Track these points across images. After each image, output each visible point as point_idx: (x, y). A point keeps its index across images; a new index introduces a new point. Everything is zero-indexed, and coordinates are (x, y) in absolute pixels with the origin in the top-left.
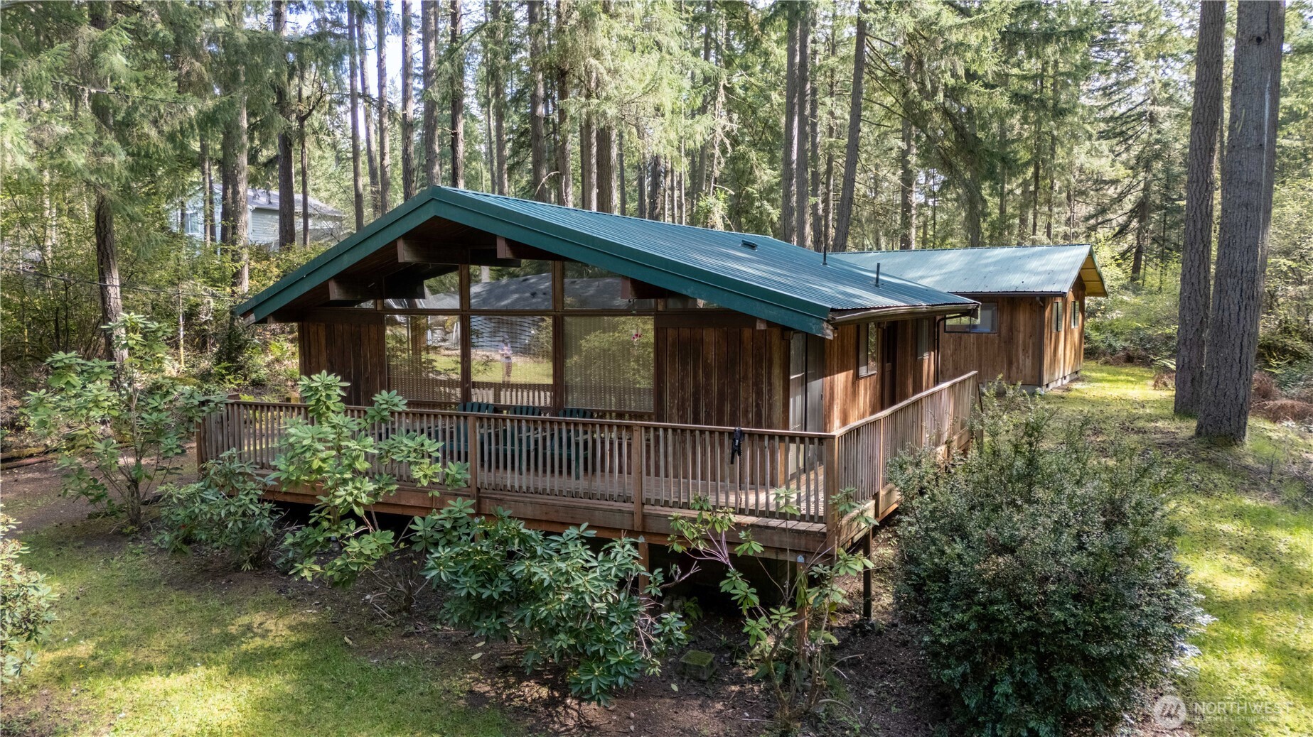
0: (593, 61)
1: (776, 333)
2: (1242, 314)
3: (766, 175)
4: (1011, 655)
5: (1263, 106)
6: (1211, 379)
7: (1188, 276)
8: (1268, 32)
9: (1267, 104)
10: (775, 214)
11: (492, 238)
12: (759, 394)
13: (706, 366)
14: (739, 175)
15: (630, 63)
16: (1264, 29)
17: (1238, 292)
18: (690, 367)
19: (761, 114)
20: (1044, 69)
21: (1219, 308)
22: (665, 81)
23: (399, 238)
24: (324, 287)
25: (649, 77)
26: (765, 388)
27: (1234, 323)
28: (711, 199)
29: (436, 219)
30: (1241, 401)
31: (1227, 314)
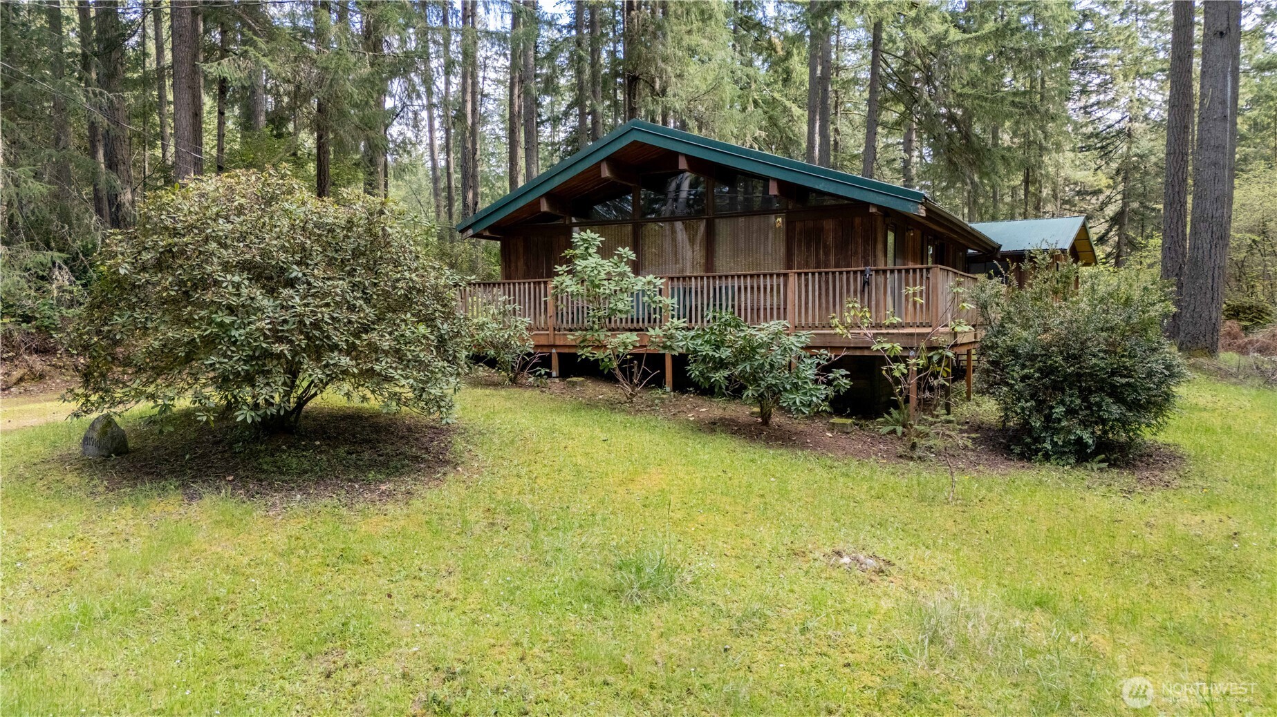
2: (1213, 251)
4: (1063, 391)
5: (1225, 86)
6: (1189, 305)
7: (1168, 231)
8: (1228, 28)
9: (1229, 84)
11: (674, 155)
13: (825, 246)
16: (1225, 25)
17: (1210, 234)
18: (813, 249)
20: (1032, 87)
21: (1194, 247)
23: (602, 161)
24: (536, 203)
27: (1207, 258)
29: (635, 142)
30: (1214, 321)
31: (1201, 252)
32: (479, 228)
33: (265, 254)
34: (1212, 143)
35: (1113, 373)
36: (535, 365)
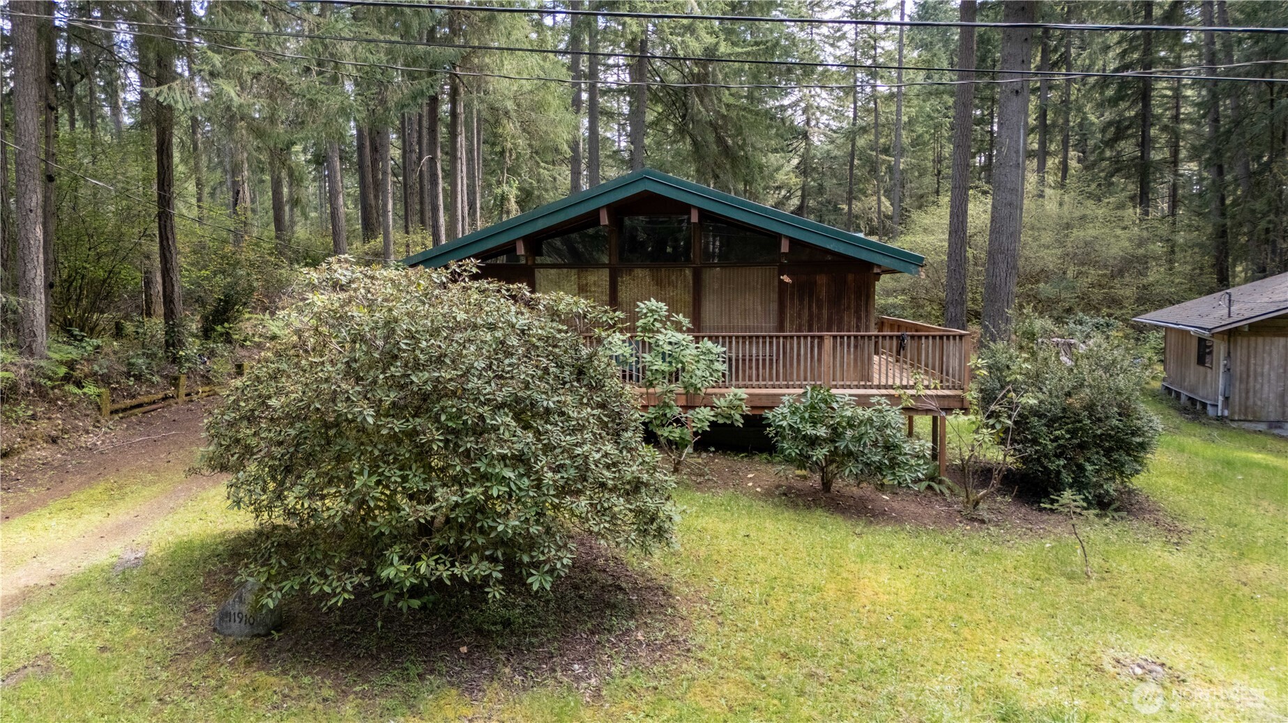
5: (1019, 138)
8: (1023, 88)
9: (1022, 136)
13: (819, 300)
16: (1020, 85)
17: (1006, 264)
18: (806, 302)
21: (993, 275)
26: (863, 315)
29: (646, 191)
31: (998, 279)
34: (1009, 186)
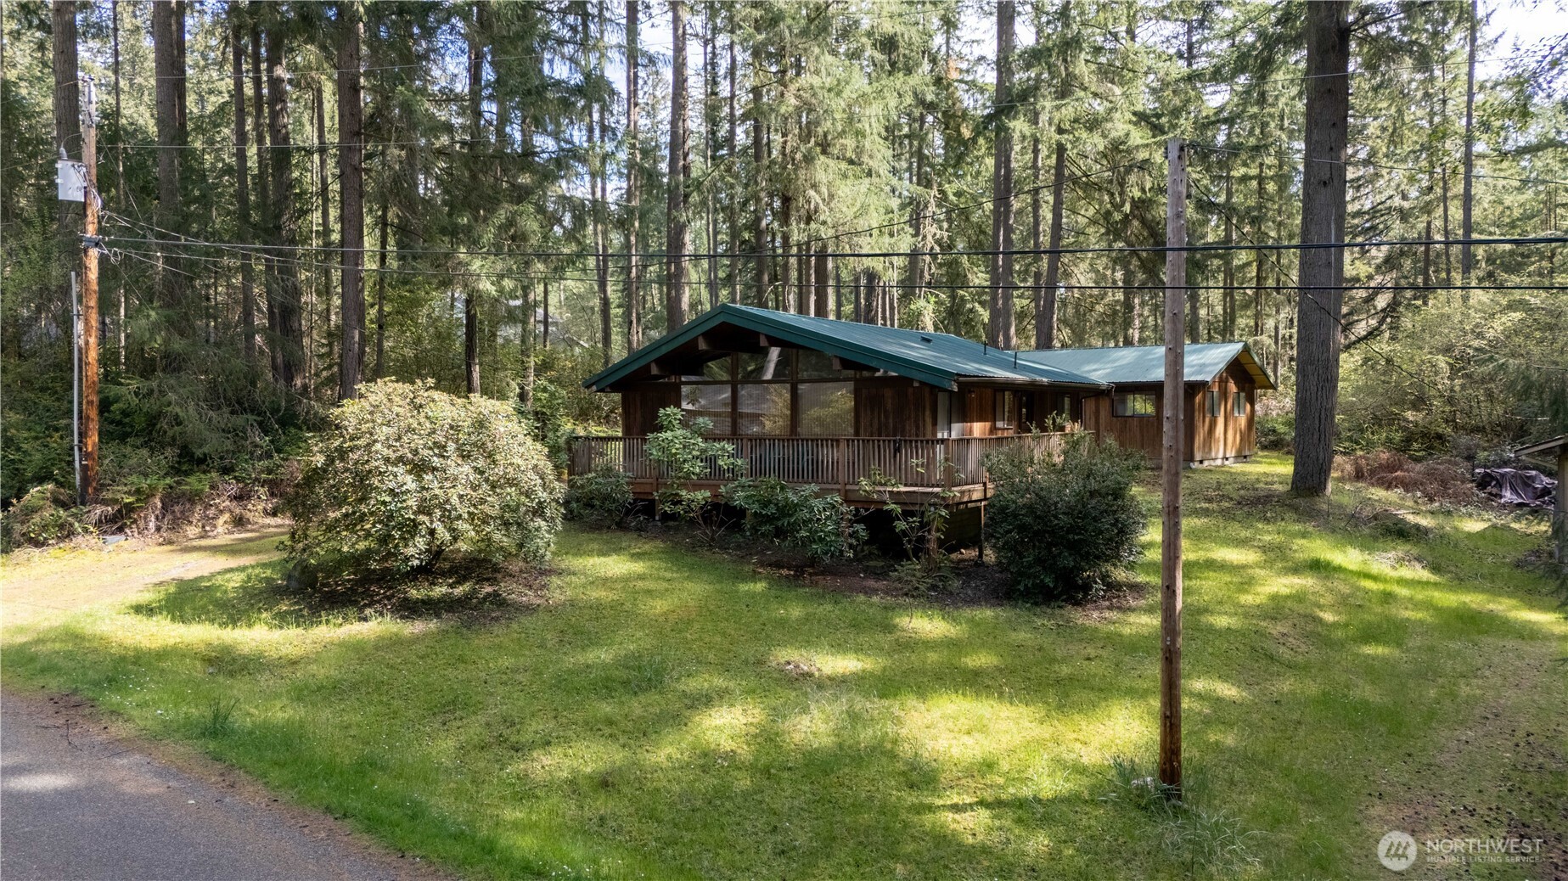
0: (812, 193)
1: (927, 390)
2: (1319, 393)
3: (979, 277)
5: (1329, 233)
6: (1299, 445)
8: (1331, 178)
9: (1333, 231)
10: (985, 315)
11: (756, 334)
12: (918, 428)
13: (885, 411)
14: (954, 279)
15: (845, 190)
16: (1328, 175)
17: (1316, 377)
19: (975, 218)
21: (1303, 389)
22: (872, 207)
23: (699, 336)
24: (647, 367)
25: (858, 205)
27: (1314, 401)
28: (922, 303)
29: (723, 324)
30: (1321, 461)
32: (602, 385)
33: (415, 452)
35: (1068, 532)
36: (638, 512)
